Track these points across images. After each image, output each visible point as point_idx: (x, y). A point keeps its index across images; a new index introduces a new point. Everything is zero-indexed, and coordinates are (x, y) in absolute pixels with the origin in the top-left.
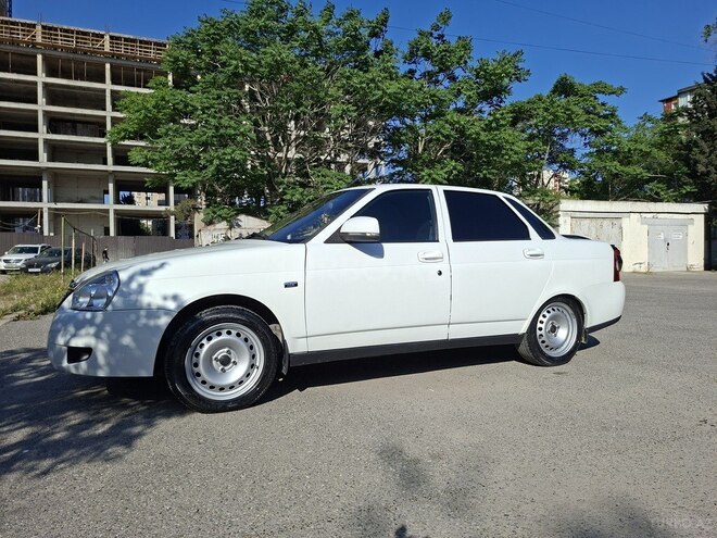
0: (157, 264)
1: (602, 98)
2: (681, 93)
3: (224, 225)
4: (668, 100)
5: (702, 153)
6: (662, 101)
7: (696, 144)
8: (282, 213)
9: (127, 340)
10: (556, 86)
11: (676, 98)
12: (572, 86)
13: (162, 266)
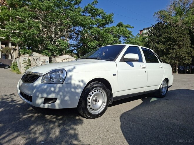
0: (72, 67)
1: (128, 29)
2: (144, 29)
3: (28, 55)
4: (141, 31)
5: (152, 44)
6: (140, 31)
7: (150, 42)
8: (47, 52)
9: (67, 98)
10: (118, 24)
11: (143, 30)
12: (122, 25)
13: (74, 68)
